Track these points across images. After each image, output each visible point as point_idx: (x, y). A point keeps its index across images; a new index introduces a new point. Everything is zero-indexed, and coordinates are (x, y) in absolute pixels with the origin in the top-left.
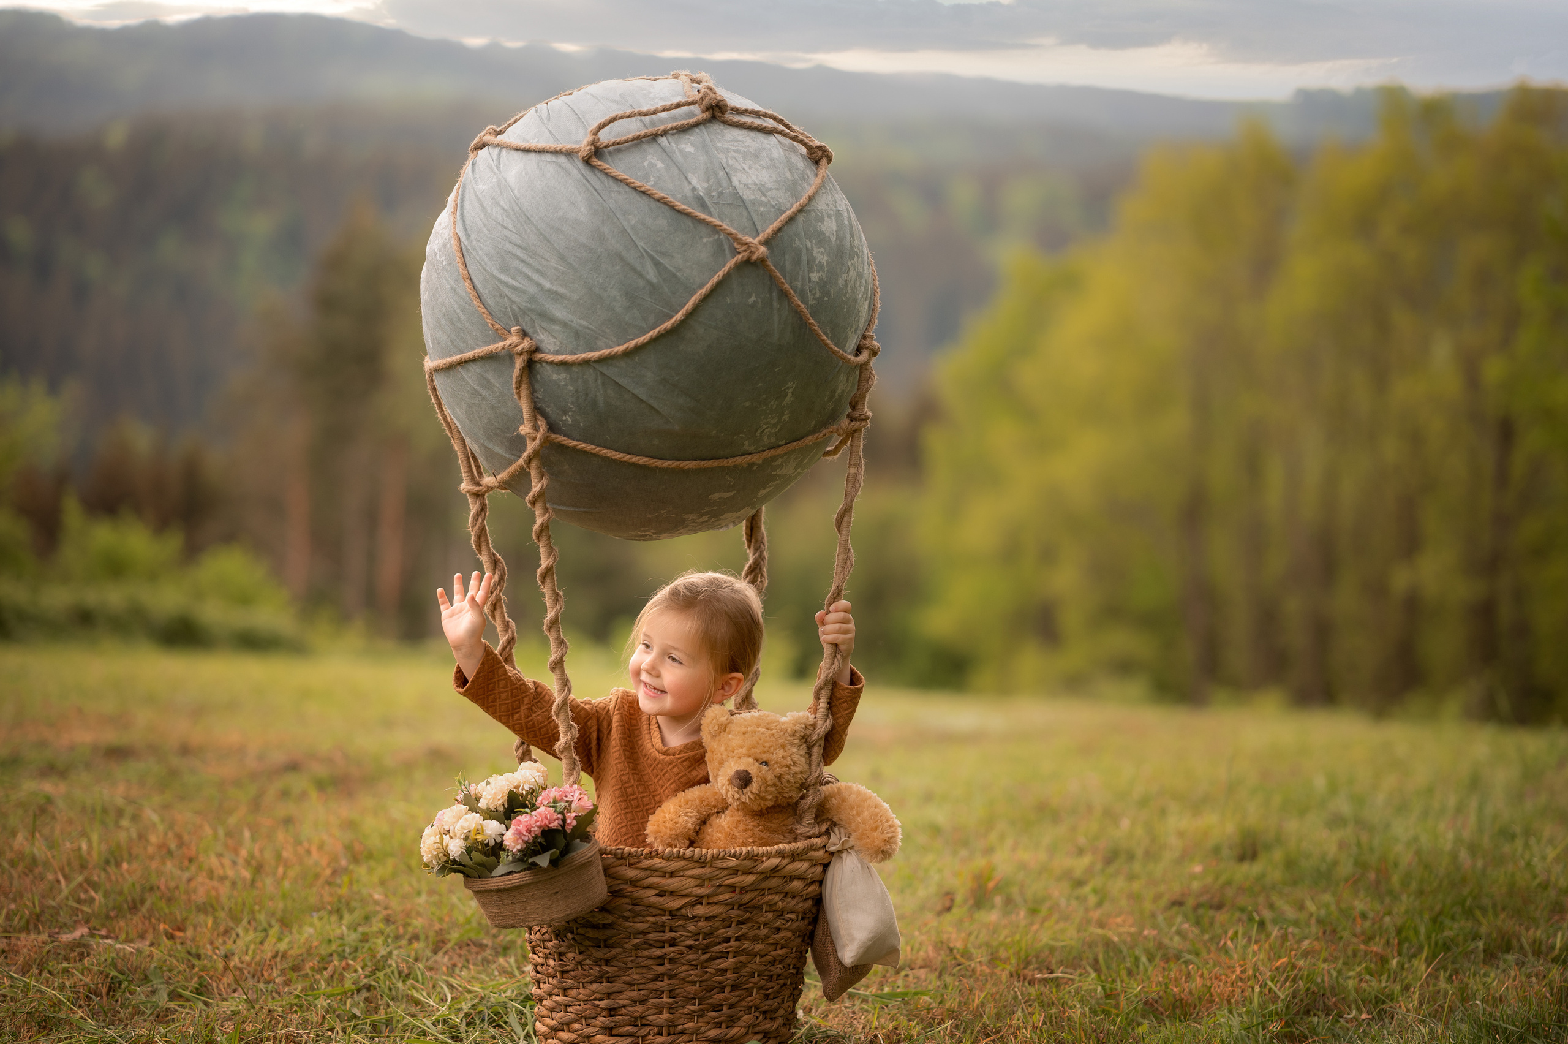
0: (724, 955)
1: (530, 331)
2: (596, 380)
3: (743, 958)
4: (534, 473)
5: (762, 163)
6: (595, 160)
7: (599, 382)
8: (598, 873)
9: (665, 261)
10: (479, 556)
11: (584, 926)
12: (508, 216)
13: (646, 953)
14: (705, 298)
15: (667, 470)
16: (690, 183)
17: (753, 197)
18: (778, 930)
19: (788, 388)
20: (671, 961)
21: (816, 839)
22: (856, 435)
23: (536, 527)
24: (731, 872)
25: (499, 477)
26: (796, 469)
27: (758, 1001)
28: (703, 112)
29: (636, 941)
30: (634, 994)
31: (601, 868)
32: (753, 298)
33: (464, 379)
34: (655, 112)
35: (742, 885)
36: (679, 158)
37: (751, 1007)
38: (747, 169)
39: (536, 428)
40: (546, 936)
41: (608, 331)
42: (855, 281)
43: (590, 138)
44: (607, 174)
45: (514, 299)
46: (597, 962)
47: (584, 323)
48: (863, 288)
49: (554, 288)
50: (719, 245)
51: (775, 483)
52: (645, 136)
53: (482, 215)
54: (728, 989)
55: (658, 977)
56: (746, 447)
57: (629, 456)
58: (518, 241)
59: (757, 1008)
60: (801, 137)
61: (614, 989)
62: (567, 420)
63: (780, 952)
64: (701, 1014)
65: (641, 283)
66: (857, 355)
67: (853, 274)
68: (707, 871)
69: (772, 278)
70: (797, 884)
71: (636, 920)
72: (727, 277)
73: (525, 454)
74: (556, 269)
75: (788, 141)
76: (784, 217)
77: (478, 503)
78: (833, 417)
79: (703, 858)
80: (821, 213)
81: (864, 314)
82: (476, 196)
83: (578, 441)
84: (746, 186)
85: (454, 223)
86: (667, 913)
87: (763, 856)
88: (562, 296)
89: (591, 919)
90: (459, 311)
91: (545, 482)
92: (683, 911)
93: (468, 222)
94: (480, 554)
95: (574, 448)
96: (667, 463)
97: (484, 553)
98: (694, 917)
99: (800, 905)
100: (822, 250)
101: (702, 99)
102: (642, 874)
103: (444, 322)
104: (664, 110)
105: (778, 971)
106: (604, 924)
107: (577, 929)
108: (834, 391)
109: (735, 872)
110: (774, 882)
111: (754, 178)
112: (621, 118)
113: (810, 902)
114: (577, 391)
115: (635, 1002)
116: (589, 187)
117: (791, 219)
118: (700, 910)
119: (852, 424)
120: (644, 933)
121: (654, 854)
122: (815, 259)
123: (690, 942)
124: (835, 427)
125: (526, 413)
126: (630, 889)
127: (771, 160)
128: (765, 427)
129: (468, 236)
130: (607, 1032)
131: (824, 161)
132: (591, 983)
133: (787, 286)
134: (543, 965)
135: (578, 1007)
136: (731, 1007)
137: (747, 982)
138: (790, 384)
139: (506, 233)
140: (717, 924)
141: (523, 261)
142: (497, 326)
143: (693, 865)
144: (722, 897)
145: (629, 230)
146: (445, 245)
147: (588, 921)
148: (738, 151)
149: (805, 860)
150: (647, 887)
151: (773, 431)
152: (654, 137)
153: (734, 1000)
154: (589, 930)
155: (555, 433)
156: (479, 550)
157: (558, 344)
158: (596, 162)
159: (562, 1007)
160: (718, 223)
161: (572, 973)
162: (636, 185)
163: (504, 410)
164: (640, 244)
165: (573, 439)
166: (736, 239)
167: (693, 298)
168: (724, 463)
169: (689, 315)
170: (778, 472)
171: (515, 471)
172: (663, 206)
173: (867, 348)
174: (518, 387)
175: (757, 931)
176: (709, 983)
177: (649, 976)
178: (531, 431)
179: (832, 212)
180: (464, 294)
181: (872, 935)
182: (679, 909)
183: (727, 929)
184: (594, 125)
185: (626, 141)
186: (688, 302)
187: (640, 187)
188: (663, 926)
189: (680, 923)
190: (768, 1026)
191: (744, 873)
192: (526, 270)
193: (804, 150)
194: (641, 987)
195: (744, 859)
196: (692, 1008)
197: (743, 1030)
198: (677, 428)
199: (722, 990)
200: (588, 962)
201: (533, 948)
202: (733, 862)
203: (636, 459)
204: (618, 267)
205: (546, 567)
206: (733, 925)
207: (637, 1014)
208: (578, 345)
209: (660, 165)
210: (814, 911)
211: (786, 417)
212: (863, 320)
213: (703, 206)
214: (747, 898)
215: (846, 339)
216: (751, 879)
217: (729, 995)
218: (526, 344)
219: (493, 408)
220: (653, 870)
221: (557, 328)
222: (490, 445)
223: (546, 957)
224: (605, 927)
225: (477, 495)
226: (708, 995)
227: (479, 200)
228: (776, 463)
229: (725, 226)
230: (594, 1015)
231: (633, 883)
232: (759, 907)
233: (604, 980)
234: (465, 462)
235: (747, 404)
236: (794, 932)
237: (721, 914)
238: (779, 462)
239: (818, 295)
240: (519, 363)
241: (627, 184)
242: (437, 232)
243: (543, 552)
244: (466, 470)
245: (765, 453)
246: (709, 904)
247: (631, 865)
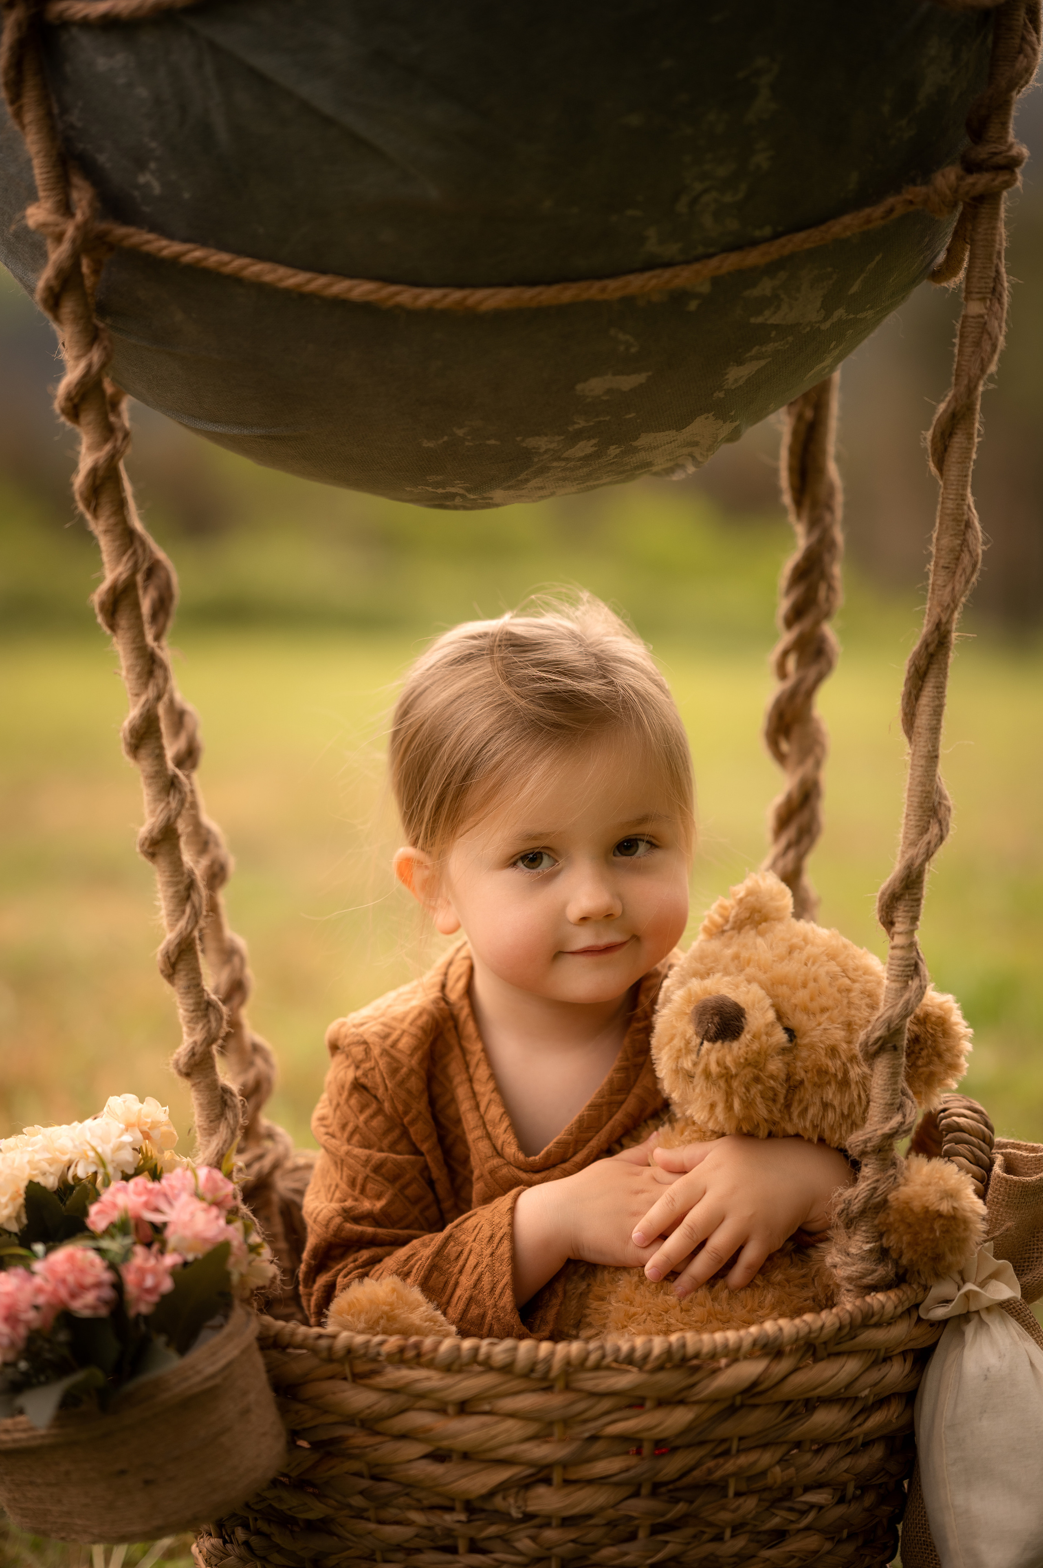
2: (204, 67)
4: (64, 337)
7: (210, 71)
15: (429, 314)
18: (780, 1535)
21: (881, 1296)
22: (984, 210)
24: (626, 1401)
35: (657, 1433)
39: (66, 208)
51: (770, 347)
56: (652, 246)
62: (150, 183)
68: (554, 1401)
79: (541, 1368)
83: (185, 240)
86: (458, 1505)
87: (714, 1355)
89: (276, 1505)
92: (498, 1502)
95: (174, 262)
96: (428, 297)
98: (528, 1517)
99: (845, 1464)
107: (256, 1519)
109: (635, 1399)
110: (755, 1420)
114: (159, 103)
118: (548, 1500)
119: (970, 179)
121: (410, 1354)
124: (930, 187)
125: (39, 170)
126: (360, 1439)
128: (698, 187)
140: (594, 1535)
143: (516, 1384)
144: (601, 1467)
149: (850, 1353)
150: (403, 1436)
151: (728, 198)
155: (118, 221)
165: (171, 237)
168: (592, 291)
175: (711, 1547)
178: (53, 218)
182: (492, 1494)
183: (625, 1547)
188: (449, 1533)
189: (492, 1530)
191: (661, 1403)
195: (660, 1368)
203: (340, 287)
205: (113, 588)
206: (642, 1534)
211: (761, 159)
214: (672, 1466)
216: (683, 1417)
224: (310, 1525)
228: (756, 292)
231: (367, 1422)
232: (718, 1488)
235: (634, 120)
236: (831, 1533)
237: (602, 1509)
238: (766, 287)
243: (102, 541)
245: (714, 262)
246: (567, 1482)
247: (358, 1378)
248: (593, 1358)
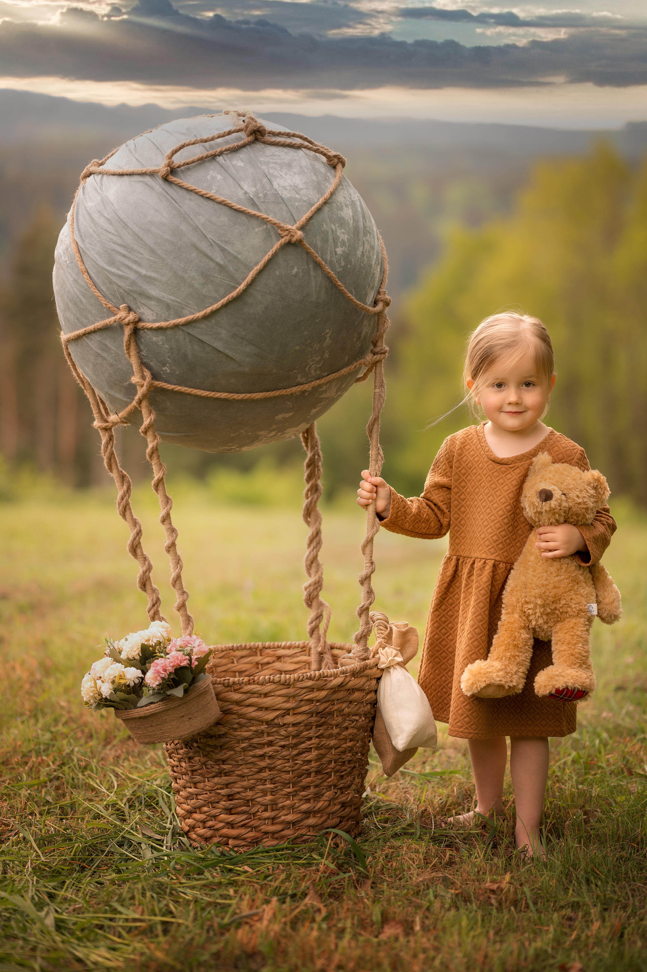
0: (309, 750)
1: (133, 307)
2: (185, 339)
3: (322, 752)
4: (144, 411)
5: (294, 170)
6: (171, 177)
7: (187, 340)
8: (212, 699)
9: (228, 248)
10: (110, 473)
11: (205, 737)
12: (111, 224)
13: (252, 753)
14: (260, 272)
15: (242, 401)
16: (242, 189)
17: (289, 195)
19: (327, 334)
20: (270, 757)
21: (369, 661)
22: (378, 365)
23: (148, 450)
24: (309, 690)
25: (120, 415)
26: (337, 392)
27: (336, 781)
28: (248, 136)
29: (244, 745)
30: (245, 783)
31: (214, 695)
32: (295, 270)
33: (89, 346)
34: (213, 139)
35: (317, 698)
36: (233, 171)
37: (331, 786)
38: (284, 176)
39: (143, 377)
40: (178, 746)
41: (190, 302)
42: (369, 251)
43: (167, 162)
44: (181, 187)
45: (120, 284)
46: (217, 761)
47: (173, 298)
48: (375, 257)
49: (149, 274)
50: (268, 232)
51: (322, 404)
52: (207, 157)
53: (92, 225)
54: (313, 775)
55: (261, 770)
56: (299, 379)
57: (213, 393)
58: (119, 241)
59: (335, 786)
60: (322, 149)
61: (231, 780)
62: (166, 370)
63: (350, 744)
64: (295, 794)
65: (212, 265)
66: (375, 306)
67: (367, 246)
68: (291, 690)
69: (308, 253)
70: (357, 695)
71: (243, 730)
72: (275, 255)
73: (137, 398)
74: (148, 259)
75: (312, 153)
76: (313, 208)
77: (107, 435)
78: (361, 353)
79: (288, 681)
80: (341, 204)
81: (378, 276)
82: (87, 211)
83: (175, 385)
84: (284, 188)
85: (73, 232)
86: (265, 723)
87: (331, 676)
88: (155, 279)
89: (209, 732)
90: (81, 297)
91: (153, 417)
93: (82, 231)
94: (111, 471)
95: (172, 390)
96: (241, 396)
97: (115, 471)
98: (284, 725)
99: (362, 709)
100: (343, 230)
101: (247, 127)
102: (244, 697)
103: (71, 305)
104: (219, 137)
105: (349, 758)
106: (219, 735)
107: (200, 739)
108: (360, 334)
109: (311, 689)
110: (340, 695)
111: (289, 181)
112: (188, 145)
113: (369, 707)
114: (171, 349)
115: (246, 789)
116: (169, 197)
117: (319, 210)
118: (289, 719)
119: (375, 357)
120: (248, 739)
121: (251, 681)
122: (338, 238)
123: (283, 743)
124: (363, 360)
125: (135, 367)
126: (236, 708)
127: (301, 167)
128: (311, 363)
129: (83, 241)
130: (227, 812)
131: (339, 166)
132: (213, 777)
133: (319, 259)
134: (177, 766)
135: (205, 796)
136: (316, 786)
137: (326, 768)
138: (327, 331)
139: (110, 236)
140: (302, 728)
141: (124, 256)
142: (110, 305)
143: (280, 687)
144: (303, 709)
145: (200, 227)
146: (67, 249)
147: (207, 733)
148: (276, 163)
149: (363, 676)
150: (248, 706)
151: (318, 366)
152: (214, 157)
153: (318, 782)
154: (208, 740)
155: (157, 381)
156: (111, 469)
157: (155, 314)
158: (172, 178)
159: (194, 796)
160: (265, 216)
161: (199, 771)
162: (202, 193)
163: (120, 366)
164: (209, 236)
165: (171, 384)
166: (279, 227)
167: (251, 273)
168: (283, 392)
169: (250, 285)
170: (324, 396)
171: (131, 410)
172: (223, 207)
173: (382, 301)
174: (128, 349)
175: (331, 730)
176: (299, 771)
177: (255, 770)
178: (140, 380)
179: (348, 203)
180: (83, 284)
181: (416, 727)
182: (274, 719)
183: (310, 731)
184: (169, 152)
185: (193, 162)
186: (247, 276)
187: (206, 194)
188: (262, 732)
189: (274, 730)
190: (344, 798)
191: (318, 690)
192: (127, 262)
193: (324, 159)
194: (250, 777)
195: (318, 680)
196: (288, 790)
197: (327, 803)
198: (247, 369)
199: (309, 775)
200: (210, 762)
201: (170, 754)
202: (310, 683)
203: (218, 395)
204: (194, 255)
205: (158, 479)
206: (313, 728)
207: (248, 798)
208: (170, 314)
209: (219, 177)
210: (372, 712)
211: (326, 355)
212: (377, 280)
213: (254, 205)
214: (322, 707)
215: (366, 294)
216: (323, 693)
217: (314, 779)
218: (131, 317)
219: (111, 365)
220: (252, 693)
221: (153, 303)
222: (112, 393)
223: (180, 761)
224: (220, 736)
225: (106, 429)
226: (299, 780)
227: (89, 214)
228: (321, 390)
229: (270, 218)
230: (217, 800)
231: (238, 703)
232: (331, 713)
233: (223, 775)
234: (96, 407)
235: (297, 348)
236: (358, 728)
237: (303, 721)
238: (324, 388)
239: (343, 264)
240: (127, 331)
241: (196, 193)
242: (61, 240)
243: (155, 468)
244: (97, 411)
245: (313, 383)
246: (294, 714)
247: (235, 690)
248: (301, 678)
